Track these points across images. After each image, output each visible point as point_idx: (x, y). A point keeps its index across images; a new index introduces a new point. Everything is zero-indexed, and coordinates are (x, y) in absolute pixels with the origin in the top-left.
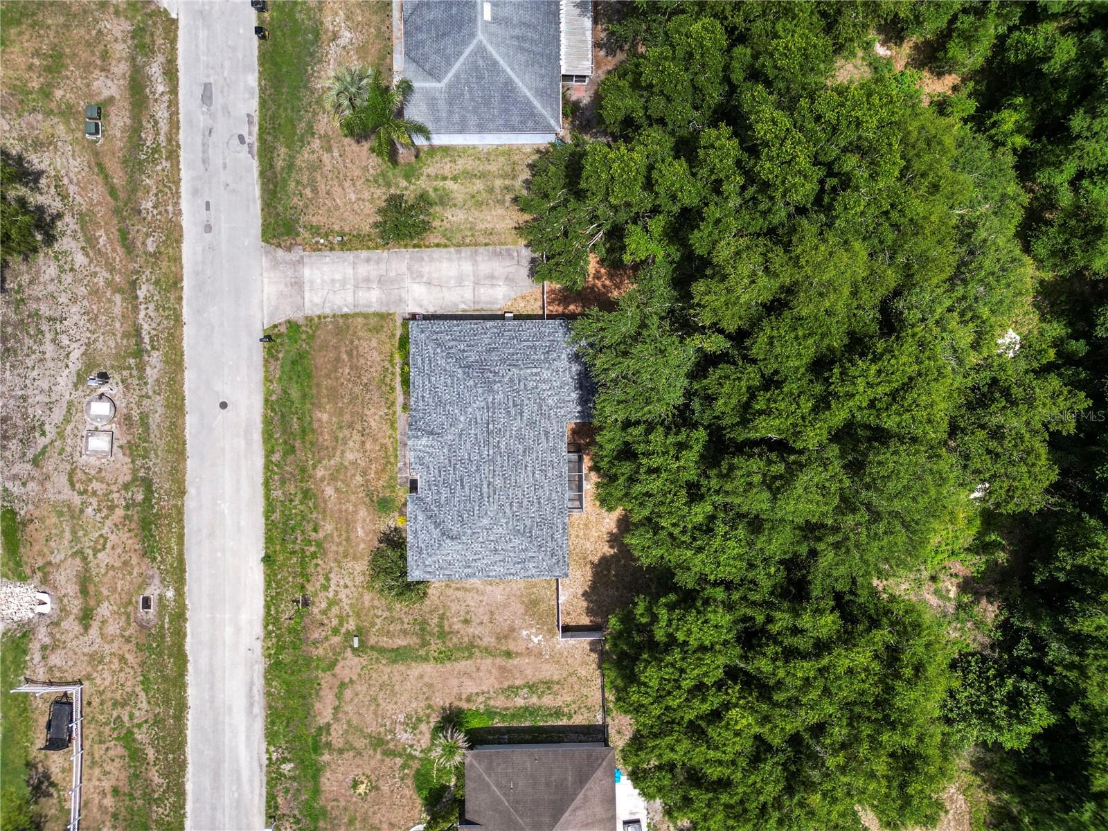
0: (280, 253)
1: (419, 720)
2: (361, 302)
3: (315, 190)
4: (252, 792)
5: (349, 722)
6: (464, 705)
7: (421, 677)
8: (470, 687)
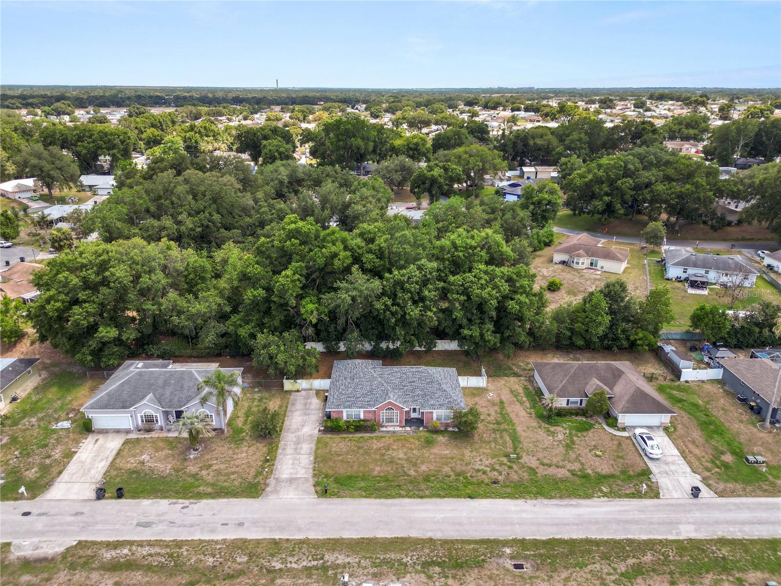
0: (268, 489)
1: (549, 431)
2: (308, 451)
3: (233, 473)
4: (630, 505)
5: (563, 461)
6: (534, 415)
7: (524, 431)
8: (523, 413)
